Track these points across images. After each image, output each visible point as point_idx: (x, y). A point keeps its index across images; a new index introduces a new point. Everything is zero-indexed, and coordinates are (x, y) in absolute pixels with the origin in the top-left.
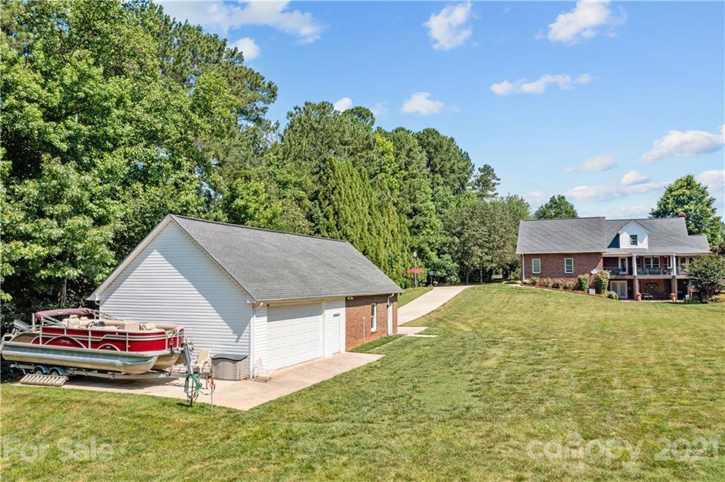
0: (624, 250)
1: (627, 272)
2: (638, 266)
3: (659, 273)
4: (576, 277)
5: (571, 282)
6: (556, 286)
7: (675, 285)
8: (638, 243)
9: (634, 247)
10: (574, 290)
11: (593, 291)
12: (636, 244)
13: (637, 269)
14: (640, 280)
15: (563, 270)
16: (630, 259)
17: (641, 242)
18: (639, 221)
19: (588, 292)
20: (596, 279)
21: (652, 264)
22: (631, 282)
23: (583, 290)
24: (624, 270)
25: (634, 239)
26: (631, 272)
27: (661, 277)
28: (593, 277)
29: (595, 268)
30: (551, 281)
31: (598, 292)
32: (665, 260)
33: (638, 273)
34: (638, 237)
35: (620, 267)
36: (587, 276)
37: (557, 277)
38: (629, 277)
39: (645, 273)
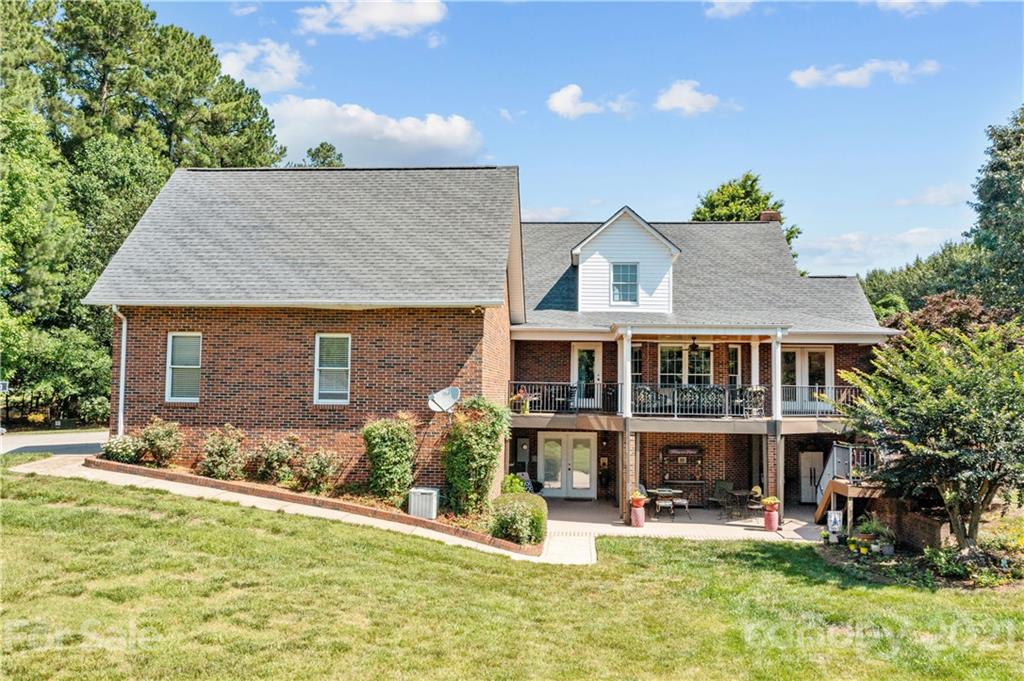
0: (592, 316)
1: (596, 402)
2: (636, 380)
3: (716, 411)
4: (358, 425)
5: (336, 452)
6: (260, 472)
7: (776, 458)
8: (641, 293)
9: (627, 307)
10: (338, 492)
11: (426, 500)
12: (635, 299)
13: (635, 391)
14: (643, 438)
15: (307, 389)
16: (611, 349)
17: (650, 291)
18: (662, 229)
19: (405, 507)
20: (449, 438)
21: (685, 374)
22: (608, 443)
23: (382, 494)
24: (589, 393)
25: (626, 280)
26: (611, 405)
27: (726, 425)
28: (436, 428)
29: (447, 382)
30: (238, 445)
31: (452, 504)
32: (733, 354)
33: (639, 409)
34: (641, 273)
35: (574, 380)
36: (406, 420)
37: (270, 424)
38: (604, 422)
39: (667, 411)
